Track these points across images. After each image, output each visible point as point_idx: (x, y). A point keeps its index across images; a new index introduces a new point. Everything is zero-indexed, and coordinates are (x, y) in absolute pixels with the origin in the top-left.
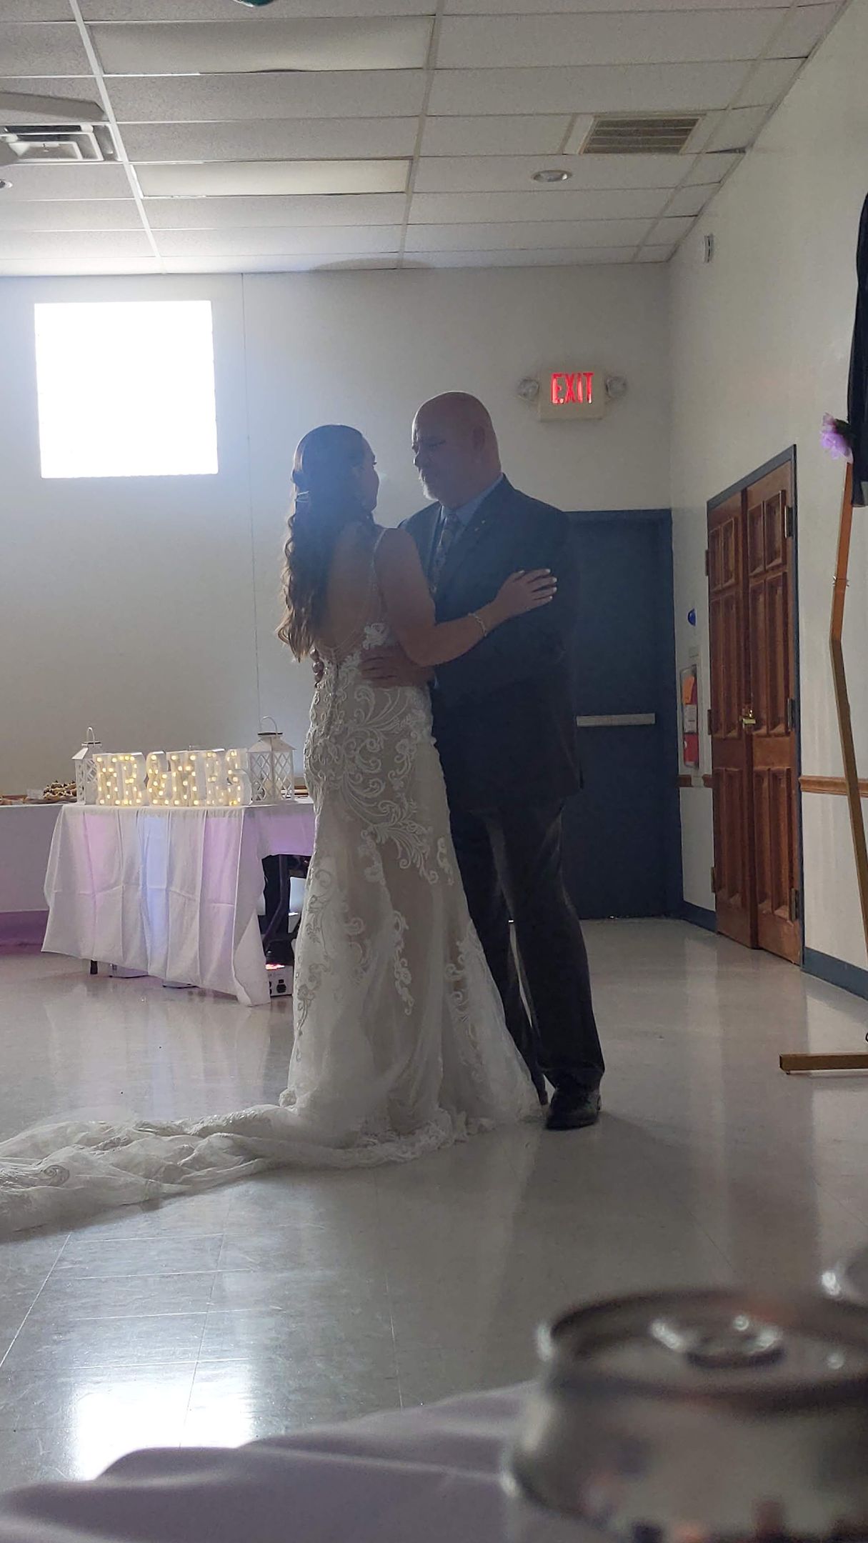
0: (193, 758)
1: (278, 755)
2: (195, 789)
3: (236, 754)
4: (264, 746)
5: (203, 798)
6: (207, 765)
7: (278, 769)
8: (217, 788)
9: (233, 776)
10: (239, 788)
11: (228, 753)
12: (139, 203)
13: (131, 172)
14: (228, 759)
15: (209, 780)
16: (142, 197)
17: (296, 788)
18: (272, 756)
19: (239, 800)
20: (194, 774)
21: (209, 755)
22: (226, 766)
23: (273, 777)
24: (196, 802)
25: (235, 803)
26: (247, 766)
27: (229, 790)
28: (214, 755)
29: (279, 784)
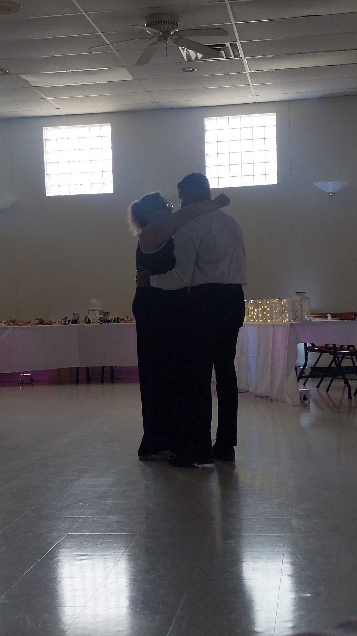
0: (268, 302)
1: (304, 301)
2: (268, 315)
3: (286, 301)
4: (298, 298)
5: (272, 319)
6: (274, 305)
7: (304, 306)
8: (278, 315)
9: (284, 310)
10: (287, 315)
11: (282, 301)
12: (248, 75)
13: (245, 61)
14: (283, 303)
15: (274, 311)
16: (249, 71)
17: (311, 314)
18: (301, 301)
19: (287, 320)
20: (268, 309)
21: (275, 301)
22: (282, 306)
23: (302, 310)
24: (269, 321)
25: (285, 321)
26: (291, 306)
27: (283, 316)
28: (277, 301)
29: (304, 313)
